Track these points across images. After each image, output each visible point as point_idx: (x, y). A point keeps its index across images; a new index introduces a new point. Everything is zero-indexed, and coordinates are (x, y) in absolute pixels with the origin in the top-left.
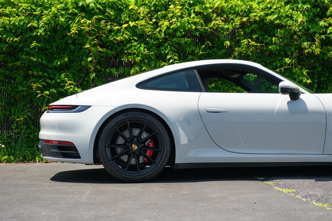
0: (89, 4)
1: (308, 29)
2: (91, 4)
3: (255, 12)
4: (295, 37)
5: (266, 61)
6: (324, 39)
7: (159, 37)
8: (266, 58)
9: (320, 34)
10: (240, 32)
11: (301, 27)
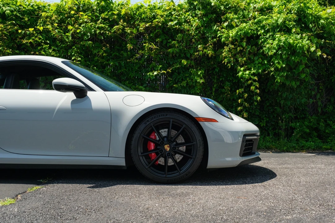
0: (5, 11)
1: (204, 34)
2: (7, 11)
3: (157, 18)
4: (193, 40)
5: (169, 63)
6: (216, 42)
7: (67, 40)
8: (169, 59)
9: (213, 38)
10: (146, 36)
11: (198, 32)
